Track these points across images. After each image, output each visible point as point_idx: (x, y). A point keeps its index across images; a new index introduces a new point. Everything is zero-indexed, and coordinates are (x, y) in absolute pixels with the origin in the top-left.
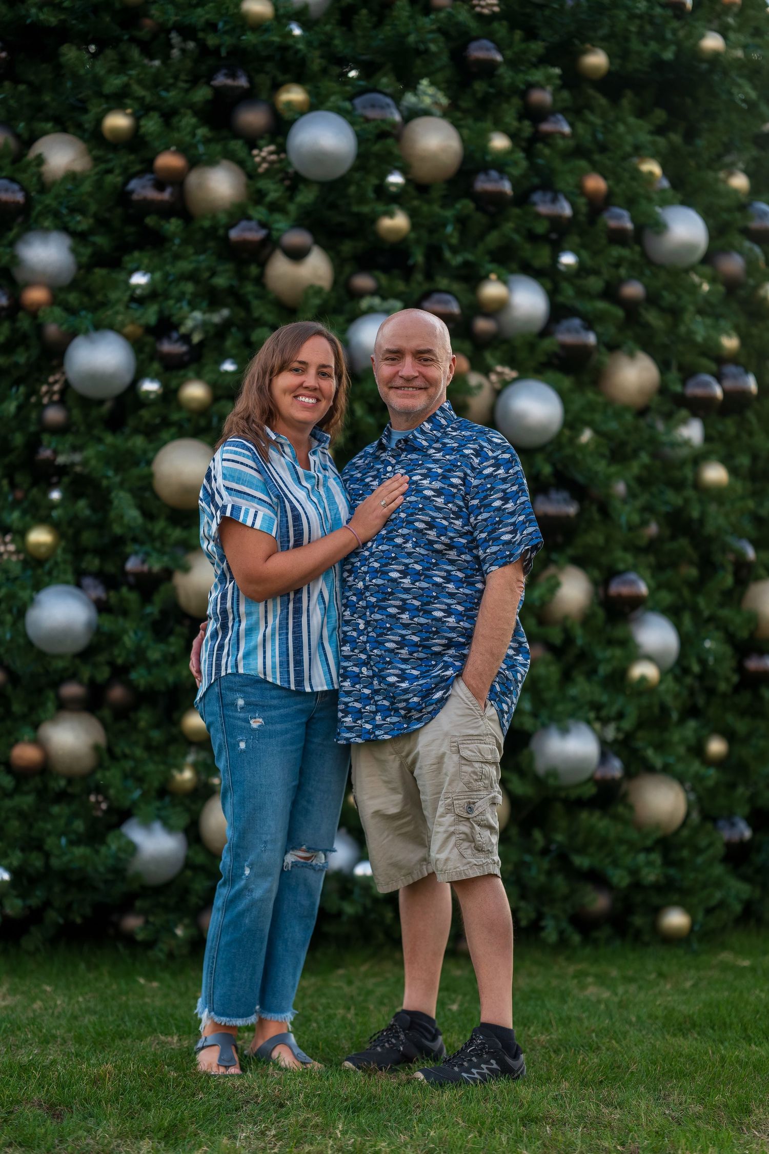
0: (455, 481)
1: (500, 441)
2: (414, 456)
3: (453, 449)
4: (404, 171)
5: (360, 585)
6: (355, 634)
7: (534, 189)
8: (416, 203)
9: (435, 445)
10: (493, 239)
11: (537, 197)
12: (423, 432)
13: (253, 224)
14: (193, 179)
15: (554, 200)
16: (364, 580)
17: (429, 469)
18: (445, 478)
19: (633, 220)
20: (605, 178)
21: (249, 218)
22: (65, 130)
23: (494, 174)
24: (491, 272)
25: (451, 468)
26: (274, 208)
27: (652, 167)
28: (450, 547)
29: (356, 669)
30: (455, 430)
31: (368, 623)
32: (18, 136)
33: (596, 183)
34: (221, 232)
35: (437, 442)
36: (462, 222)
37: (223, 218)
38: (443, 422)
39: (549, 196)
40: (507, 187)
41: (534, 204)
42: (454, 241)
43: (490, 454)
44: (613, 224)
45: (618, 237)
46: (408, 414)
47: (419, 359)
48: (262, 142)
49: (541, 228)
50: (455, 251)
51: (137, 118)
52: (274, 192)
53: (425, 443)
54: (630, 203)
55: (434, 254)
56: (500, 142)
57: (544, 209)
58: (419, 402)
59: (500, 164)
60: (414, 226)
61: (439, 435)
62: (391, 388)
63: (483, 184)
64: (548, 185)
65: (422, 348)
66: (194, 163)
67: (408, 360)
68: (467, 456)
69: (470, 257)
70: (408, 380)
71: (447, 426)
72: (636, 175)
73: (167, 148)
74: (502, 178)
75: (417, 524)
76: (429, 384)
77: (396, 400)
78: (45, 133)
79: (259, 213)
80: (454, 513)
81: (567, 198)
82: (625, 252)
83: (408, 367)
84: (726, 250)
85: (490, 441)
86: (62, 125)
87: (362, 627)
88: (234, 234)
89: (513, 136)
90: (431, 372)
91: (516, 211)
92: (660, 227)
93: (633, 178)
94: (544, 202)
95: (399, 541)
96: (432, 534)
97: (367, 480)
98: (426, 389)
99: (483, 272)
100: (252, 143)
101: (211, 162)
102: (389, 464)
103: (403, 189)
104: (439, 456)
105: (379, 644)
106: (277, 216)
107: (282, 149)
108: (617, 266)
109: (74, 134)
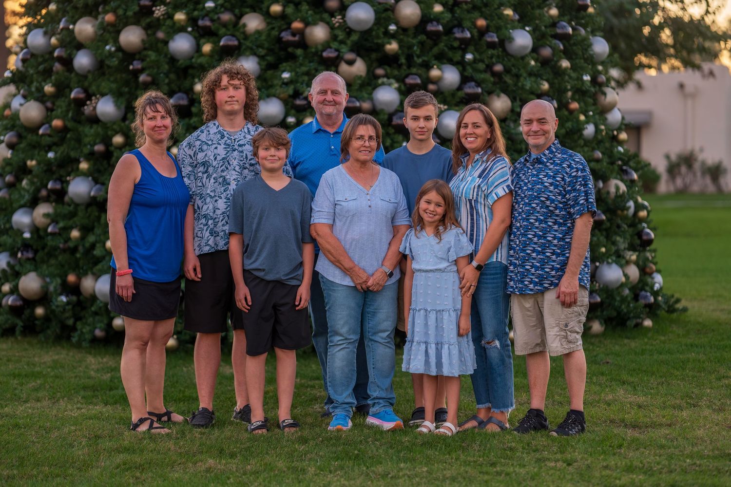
0: (558, 179)
1: (579, 160)
2: (541, 166)
3: (558, 164)
4: (397, 24)
5: (518, 225)
6: (515, 246)
7: (454, 27)
8: (402, 37)
9: (550, 161)
10: (435, 50)
11: (455, 30)
12: (545, 155)
13: (333, 50)
14: (308, 30)
15: (463, 31)
16: (520, 222)
17: (547, 173)
18: (554, 177)
19: (498, 37)
20: (486, 19)
21: (331, 48)
22: (255, 11)
23: (435, 23)
24: (435, 65)
25: (557, 173)
26: (342, 42)
27: (509, 12)
28: (556, 208)
29: (515, 261)
30: (559, 153)
31: (520, 242)
32: (235, 15)
33: (481, 22)
34: (320, 53)
35: (551, 159)
36: (422, 44)
37: (320, 47)
38: (554, 150)
39: (460, 30)
40: (440, 28)
41: (454, 33)
42: (418, 52)
43: (574, 166)
44: (489, 39)
45: (492, 45)
46: (537, 146)
47: (540, 122)
48: (336, 14)
49: (456, 44)
50: (418, 57)
51: (284, 6)
52: (341, 35)
53: (545, 160)
54: (498, 29)
55: (409, 58)
56: (438, 8)
57: (458, 35)
58: (541, 140)
59: (437, 19)
60: (400, 47)
61: (552, 156)
62: (529, 136)
63: (430, 27)
64: (460, 25)
65: (540, 118)
66: (307, 24)
67: (535, 123)
68: (563, 167)
69: (425, 58)
70: (535, 132)
71: (556, 152)
72: (501, 17)
73: (296, 20)
74: (438, 24)
75: (541, 198)
76: (545, 133)
77: (531, 141)
78: (247, 13)
79: (335, 45)
80: (558, 193)
81: (468, 30)
82: (495, 52)
83: (535, 127)
84: (543, 46)
85: (574, 160)
86: (254, 9)
87: (518, 243)
88: (325, 54)
89: (444, 5)
90: (546, 127)
91: (445, 38)
92: (511, 39)
93: (499, 18)
94: (458, 32)
95: (534, 205)
96: (548, 203)
97: (520, 175)
98: (544, 135)
99: (431, 65)
100: (332, 15)
101: (315, 24)
102: (530, 169)
103: (396, 32)
104: (551, 167)
105: (523, 251)
106: (343, 46)
107: (344, 17)
108: (491, 58)
109: (259, 13)
